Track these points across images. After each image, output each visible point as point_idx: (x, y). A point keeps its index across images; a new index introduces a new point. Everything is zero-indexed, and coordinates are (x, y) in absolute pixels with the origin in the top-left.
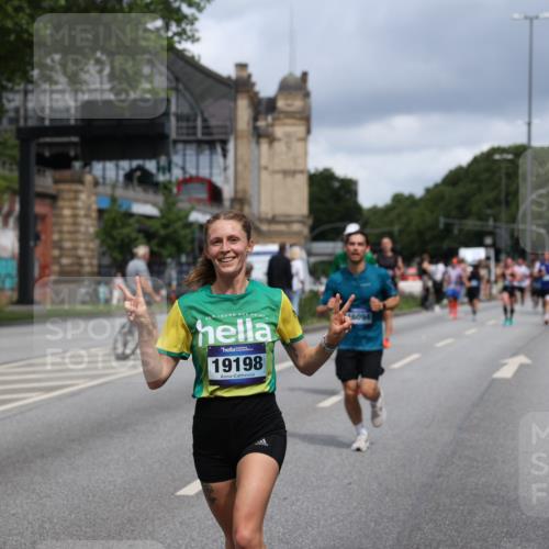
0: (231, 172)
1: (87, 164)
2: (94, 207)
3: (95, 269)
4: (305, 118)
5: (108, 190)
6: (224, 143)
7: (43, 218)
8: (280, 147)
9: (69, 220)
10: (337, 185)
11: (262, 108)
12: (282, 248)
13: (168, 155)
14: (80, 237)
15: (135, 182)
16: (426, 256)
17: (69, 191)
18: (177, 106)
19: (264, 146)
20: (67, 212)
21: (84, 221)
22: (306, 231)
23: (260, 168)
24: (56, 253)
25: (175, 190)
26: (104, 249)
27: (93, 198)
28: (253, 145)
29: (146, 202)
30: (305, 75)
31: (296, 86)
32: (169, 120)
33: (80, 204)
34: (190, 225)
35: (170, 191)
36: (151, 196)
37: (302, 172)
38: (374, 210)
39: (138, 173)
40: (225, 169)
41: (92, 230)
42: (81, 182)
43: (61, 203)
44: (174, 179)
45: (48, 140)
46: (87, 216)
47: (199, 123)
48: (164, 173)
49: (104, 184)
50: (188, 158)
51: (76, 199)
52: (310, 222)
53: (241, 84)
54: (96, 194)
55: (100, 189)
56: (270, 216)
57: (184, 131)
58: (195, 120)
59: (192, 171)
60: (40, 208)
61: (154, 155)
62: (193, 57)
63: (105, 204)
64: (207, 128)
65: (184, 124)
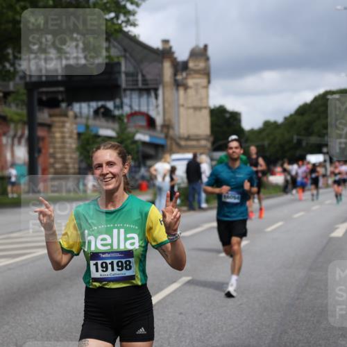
0: (161, 108)
1: (70, 104)
2: (75, 131)
3: (77, 171)
4: (207, 73)
5: (84, 121)
6: (156, 90)
7: (43, 139)
8: (191, 92)
9: (59, 140)
10: (228, 115)
11: (180, 67)
12: (195, 156)
13: (121, 98)
14: (67, 150)
15: (100, 115)
16: (286, 160)
17: (59, 122)
18: (126, 67)
19: (181, 92)
20: (58, 135)
21: (69, 141)
22: (209, 145)
23: (179, 106)
24: (52, 160)
25: (125, 120)
26: (82, 158)
27: (74, 126)
28: (174, 91)
29: (107, 128)
30: (206, 46)
31: (200, 53)
32: (120, 76)
33: (66, 130)
34: (135, 142)
35: (122, 121)
36: (111, 124)
37: (205, 108)
38: (252, 131)
39: (102, 110)
40: (157, 106)
41: (74, 146)
42: (66, 115)
43: (54, 129)
44: (125, 114)
45: (44, 89)
46: (71, 137)
47: (140, 78)
48: (118, 110)
49: (81, 117)
50: (133, 100)
51: (63, 126)
52: (211, 139)
53: (166, 53)
54: (76, 124)
55: (79, 120)
56: (186, 136)
57: (131, 83)
58: (137, 76)
59: (136, 108)
60: (41, 132)
61: (112, 98)
62: (135, 36)
63: (82, 130)
64: (145, 81)
65: (130, 78)
